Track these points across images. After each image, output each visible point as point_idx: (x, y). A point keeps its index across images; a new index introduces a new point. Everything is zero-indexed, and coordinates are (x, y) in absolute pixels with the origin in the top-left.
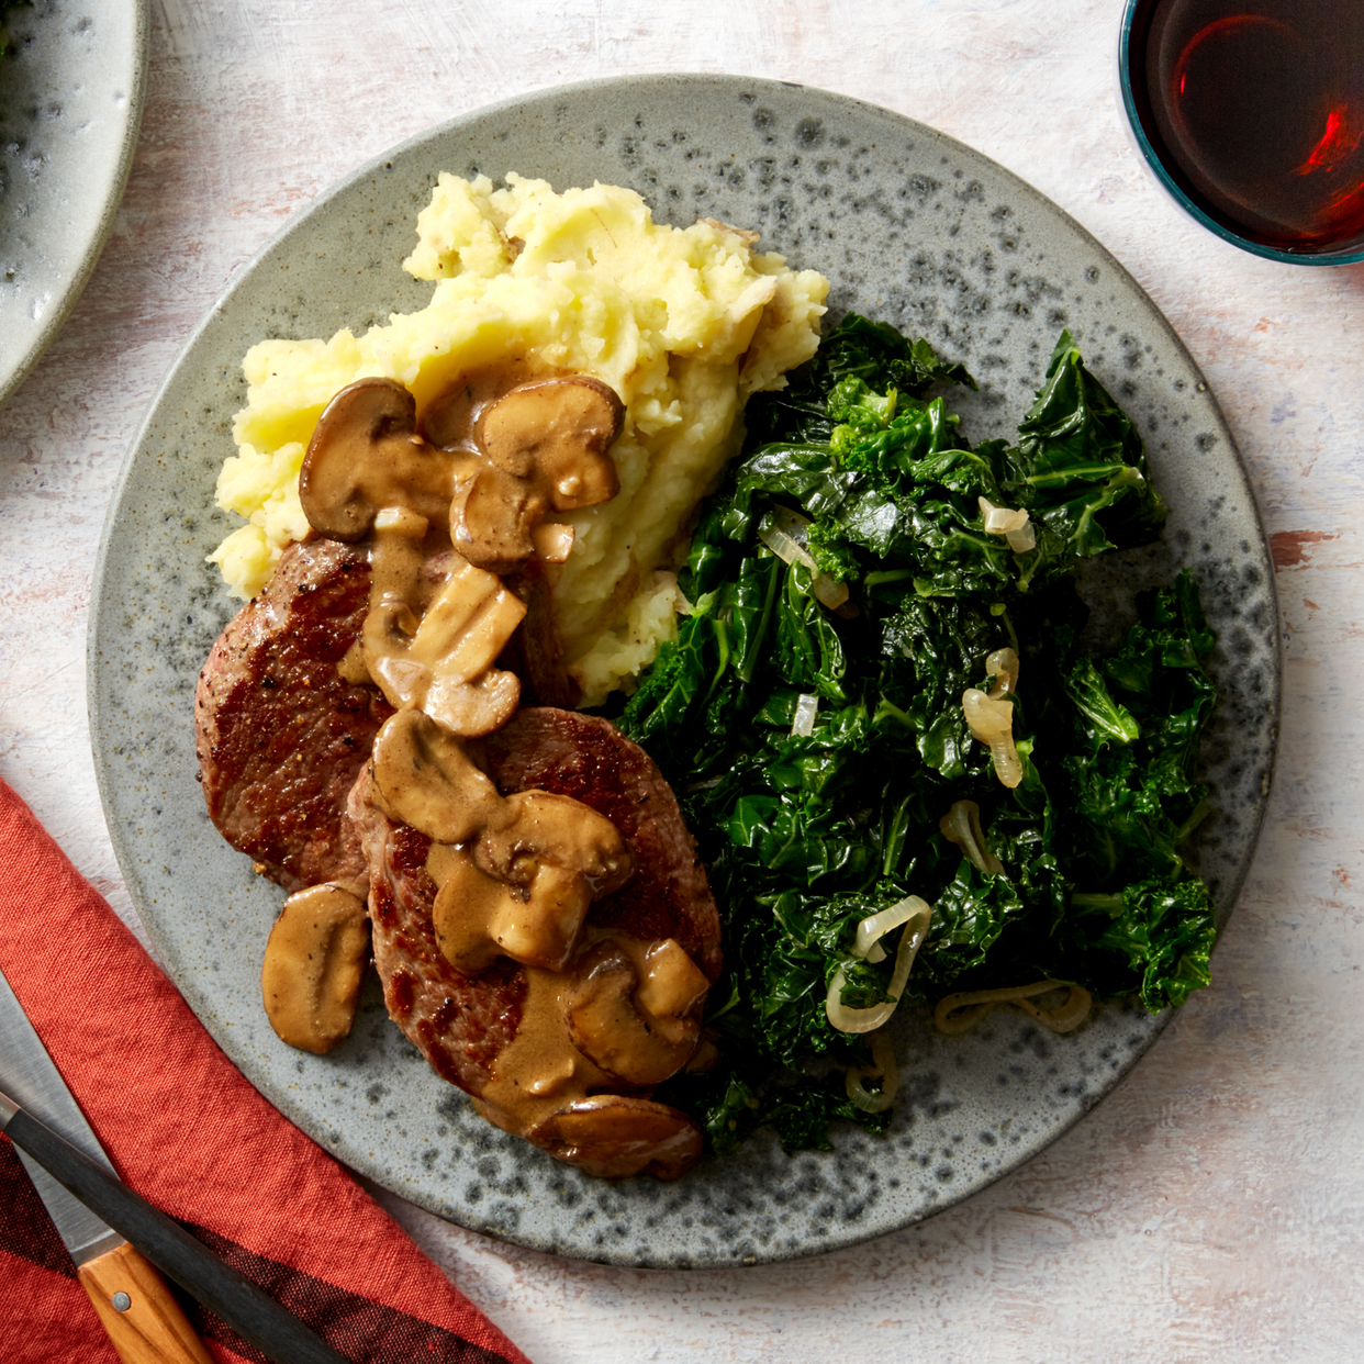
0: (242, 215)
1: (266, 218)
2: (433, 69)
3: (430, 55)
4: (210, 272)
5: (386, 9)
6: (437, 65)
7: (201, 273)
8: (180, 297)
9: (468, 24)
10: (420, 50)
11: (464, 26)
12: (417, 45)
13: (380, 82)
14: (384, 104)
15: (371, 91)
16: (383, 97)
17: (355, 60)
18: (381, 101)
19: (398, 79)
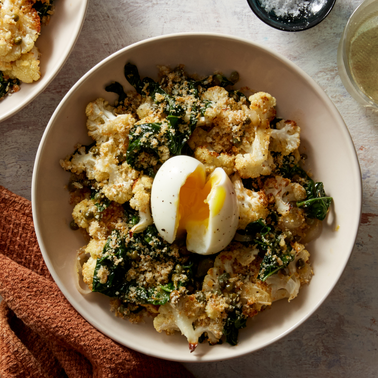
0: (46, 92)
1: (54, 94)
2: (109, 50)
3: (108, 46)
4: (35, 109)
5: (95, 31)
6: (110, 49)
7: (32, 109)
8: (25, 117)
9: (121, 37)
10: (105, 44)
11: (119, 38)
12: (104, 43)
13: (92, 53)
14: (93, 61)
15: (89, 56)
16: (93, 58)
17: (84, 46)
18: (92, 59)
19: (98, 53)
